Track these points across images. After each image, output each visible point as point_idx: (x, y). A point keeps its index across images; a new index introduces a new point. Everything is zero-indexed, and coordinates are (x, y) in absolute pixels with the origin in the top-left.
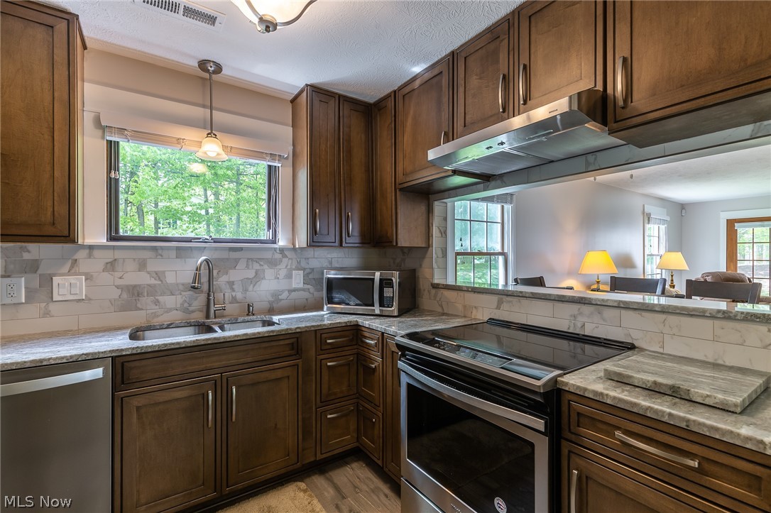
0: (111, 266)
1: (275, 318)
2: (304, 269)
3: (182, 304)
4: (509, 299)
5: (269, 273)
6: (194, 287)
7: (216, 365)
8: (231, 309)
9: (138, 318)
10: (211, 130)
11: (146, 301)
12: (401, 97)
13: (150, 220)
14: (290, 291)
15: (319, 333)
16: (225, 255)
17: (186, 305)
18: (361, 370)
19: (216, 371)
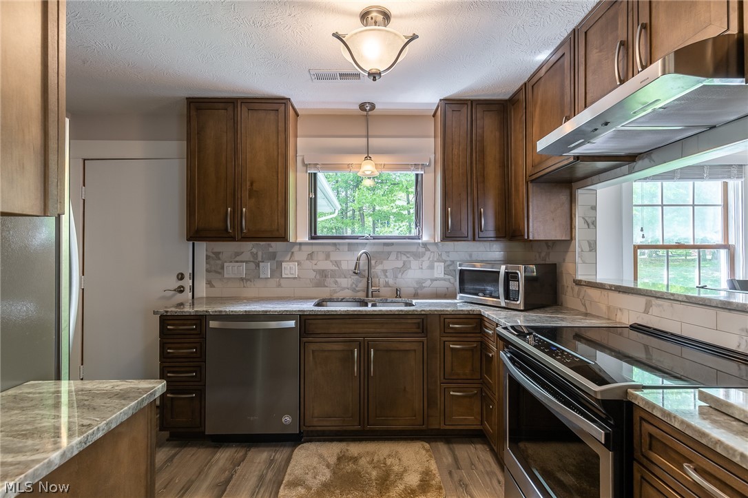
0: (311, 256)
1: (414, 302)
2: (445, 262)
3: (352, 285)
4: (660, 302)
5: (414, 264)
6: (354, 273)
7: (361, 330)
8: (384, 291)
9: (324, 293)
10: (368, 154)
11: (330, 281)
12: (530, 88)
13: (369, 221)
14: (433, 280)
15: (443, 318)
16: (380, 249)
17: (354, 286)
18: (484, 359)
19: (360, 335)
